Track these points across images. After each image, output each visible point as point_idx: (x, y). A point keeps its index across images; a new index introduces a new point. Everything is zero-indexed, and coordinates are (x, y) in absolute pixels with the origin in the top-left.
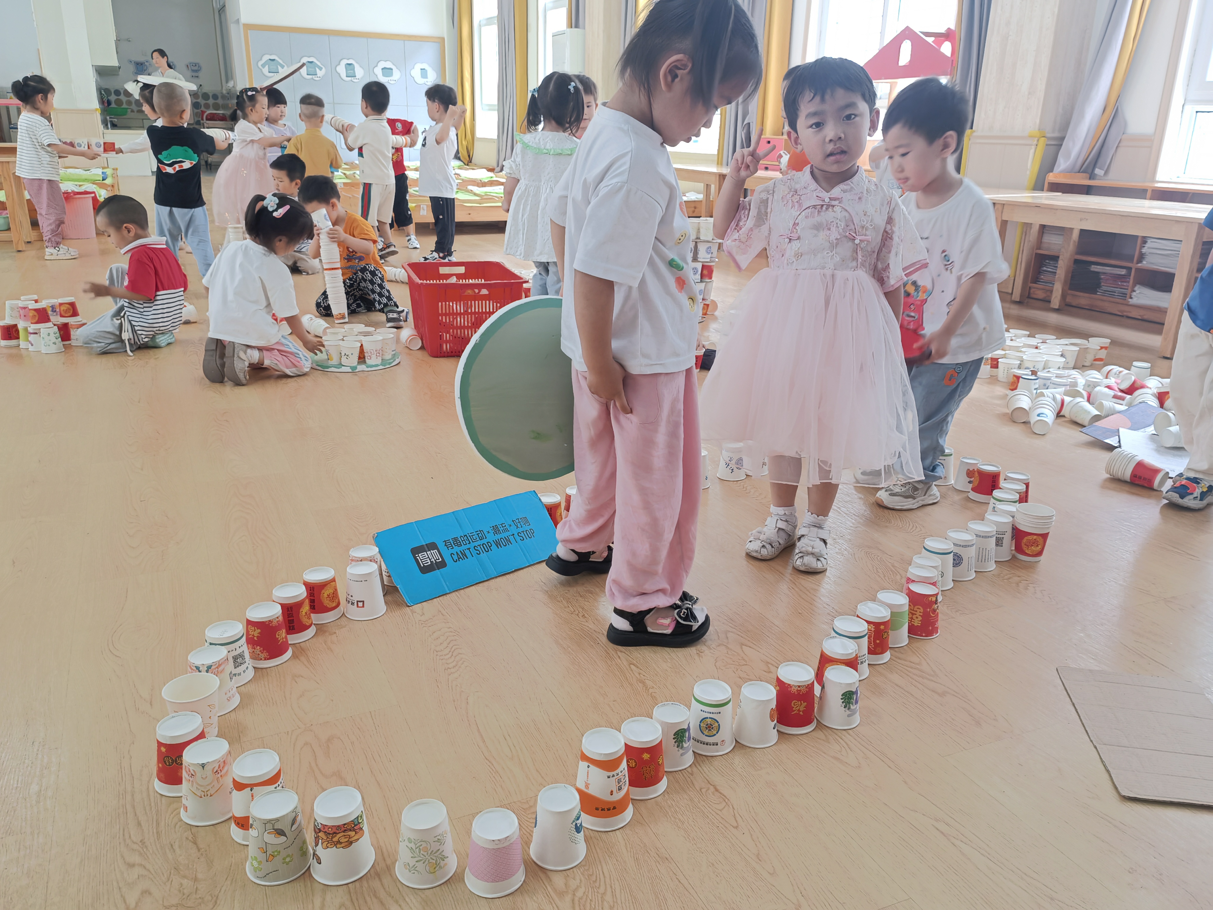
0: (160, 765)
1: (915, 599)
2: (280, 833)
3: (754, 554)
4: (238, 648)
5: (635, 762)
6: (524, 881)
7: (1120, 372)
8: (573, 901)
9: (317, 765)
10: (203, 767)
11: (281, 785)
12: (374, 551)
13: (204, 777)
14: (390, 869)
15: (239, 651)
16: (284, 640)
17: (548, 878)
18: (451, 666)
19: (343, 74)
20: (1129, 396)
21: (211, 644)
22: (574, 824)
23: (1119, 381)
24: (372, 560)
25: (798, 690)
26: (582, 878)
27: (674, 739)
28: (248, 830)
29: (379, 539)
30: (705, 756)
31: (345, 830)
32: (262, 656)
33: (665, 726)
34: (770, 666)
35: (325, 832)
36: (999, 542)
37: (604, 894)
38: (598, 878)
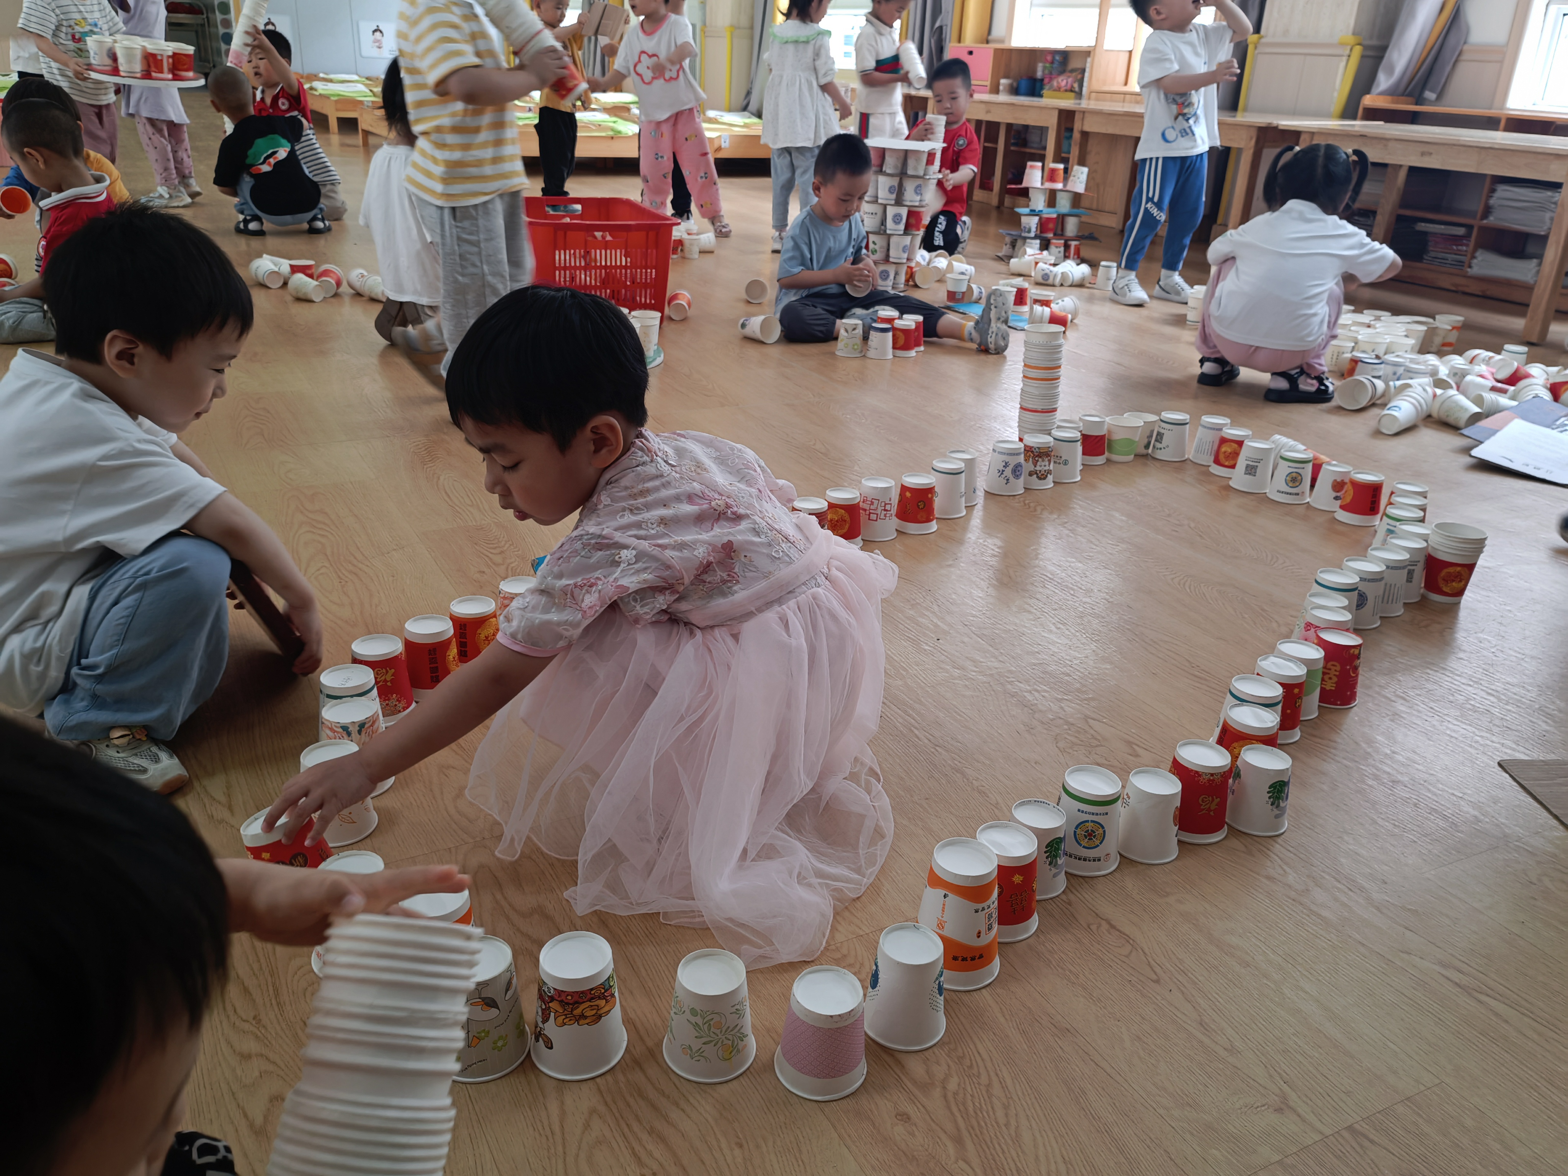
2: (490, 1003)
6: (868, 1072)
7: (1490, 358)
8: (945, 1097)
9: (505, 898)
14: (654, 1054)
17: (899, 1063)
20: (1512, 388)
22: (939, 983)
23: (1494, 370)
25: (1209, 780)
26: (951, 1063)
30: (1081, 877)
31: (593, 998)
33: (1039, 834)
35: (561, 1002)
36: (1410, 576)
37: (989, 1086)
38: (974, 1062)
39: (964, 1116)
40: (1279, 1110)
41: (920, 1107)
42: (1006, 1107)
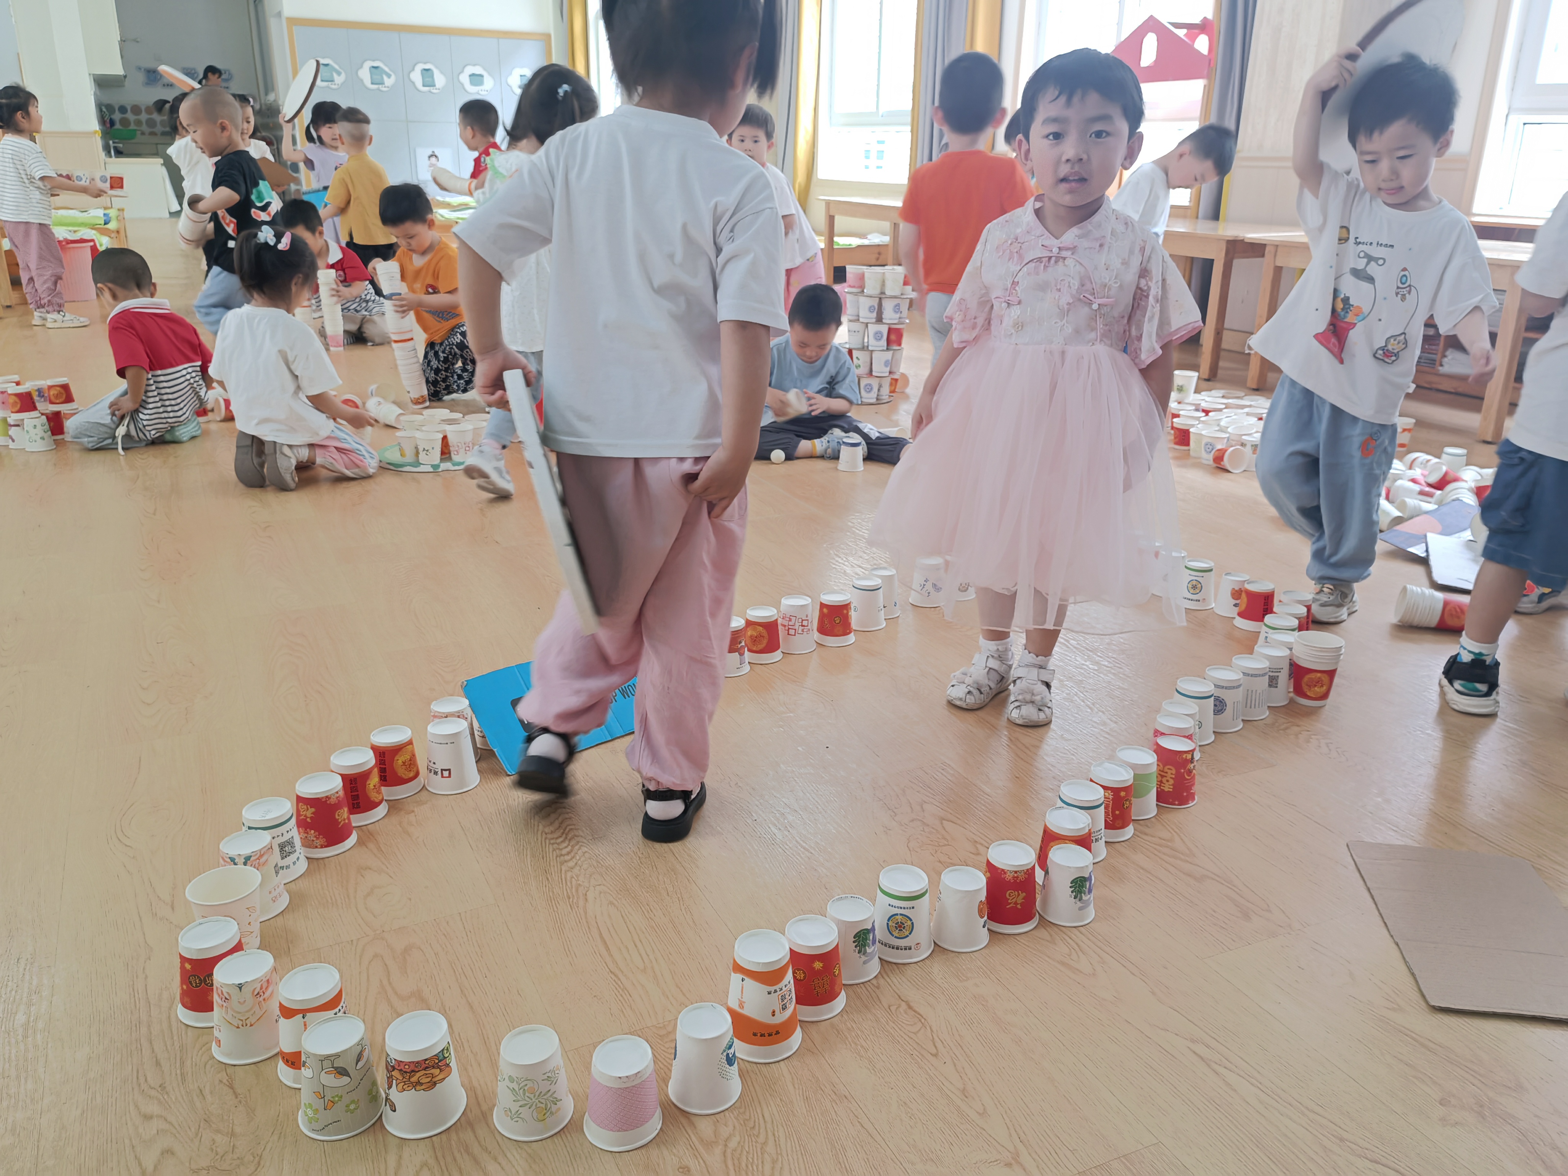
0: (185, 987)
1: (1165, 756)
2: (342, 1072)
3: (958, 703)
4: (285, 833)
5: (804, 973)
6: (661, 1129)
7: (1428, 461)
8: (725, 1152)
9: (390, 984)
10: (240, 988)
11: (342, 1011)
12: (463, 704)
13: (242, 1000)
14: (486, 1117)
15: (286, 837)
16: (347, 821)
17: (692, 1124)
18: (564, 852)
19: (419, 83)
20: (1439, 492)
21: (250, 828)
22: (725, 1054)
23: (1426, 473)
24: (459, 715)
25: (1014, 877)
26: (737, 1125)
27: (854, 942)
28: (300, 1069)
29: (469, 689)
30: (895, 963)
31: (427, 1068)
32: (318, 842)
33: (843, 926)
34: (979, 846)
35: (401, 1070)
36: (1273, 682)
37: (765, 1143)
38: (757, 1124)
39: (737, 1169)
40: (1008, 1165)
41: (701, 1161)
42: (774, 1162)
